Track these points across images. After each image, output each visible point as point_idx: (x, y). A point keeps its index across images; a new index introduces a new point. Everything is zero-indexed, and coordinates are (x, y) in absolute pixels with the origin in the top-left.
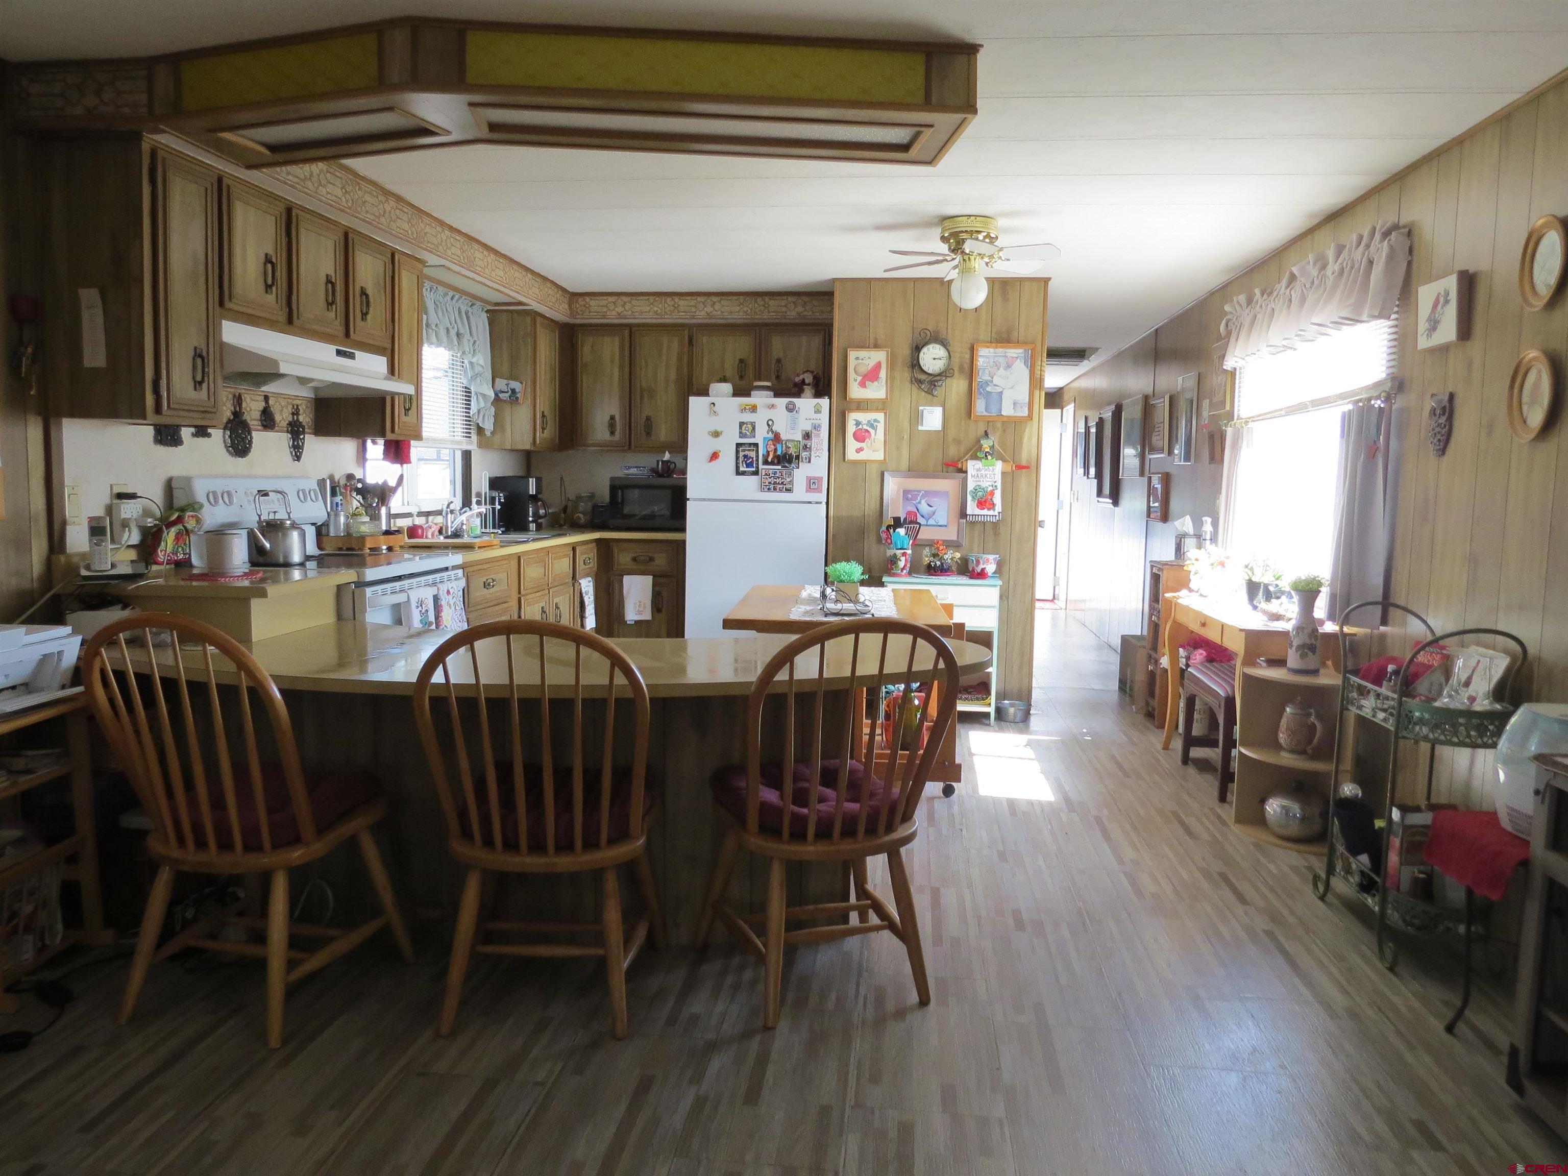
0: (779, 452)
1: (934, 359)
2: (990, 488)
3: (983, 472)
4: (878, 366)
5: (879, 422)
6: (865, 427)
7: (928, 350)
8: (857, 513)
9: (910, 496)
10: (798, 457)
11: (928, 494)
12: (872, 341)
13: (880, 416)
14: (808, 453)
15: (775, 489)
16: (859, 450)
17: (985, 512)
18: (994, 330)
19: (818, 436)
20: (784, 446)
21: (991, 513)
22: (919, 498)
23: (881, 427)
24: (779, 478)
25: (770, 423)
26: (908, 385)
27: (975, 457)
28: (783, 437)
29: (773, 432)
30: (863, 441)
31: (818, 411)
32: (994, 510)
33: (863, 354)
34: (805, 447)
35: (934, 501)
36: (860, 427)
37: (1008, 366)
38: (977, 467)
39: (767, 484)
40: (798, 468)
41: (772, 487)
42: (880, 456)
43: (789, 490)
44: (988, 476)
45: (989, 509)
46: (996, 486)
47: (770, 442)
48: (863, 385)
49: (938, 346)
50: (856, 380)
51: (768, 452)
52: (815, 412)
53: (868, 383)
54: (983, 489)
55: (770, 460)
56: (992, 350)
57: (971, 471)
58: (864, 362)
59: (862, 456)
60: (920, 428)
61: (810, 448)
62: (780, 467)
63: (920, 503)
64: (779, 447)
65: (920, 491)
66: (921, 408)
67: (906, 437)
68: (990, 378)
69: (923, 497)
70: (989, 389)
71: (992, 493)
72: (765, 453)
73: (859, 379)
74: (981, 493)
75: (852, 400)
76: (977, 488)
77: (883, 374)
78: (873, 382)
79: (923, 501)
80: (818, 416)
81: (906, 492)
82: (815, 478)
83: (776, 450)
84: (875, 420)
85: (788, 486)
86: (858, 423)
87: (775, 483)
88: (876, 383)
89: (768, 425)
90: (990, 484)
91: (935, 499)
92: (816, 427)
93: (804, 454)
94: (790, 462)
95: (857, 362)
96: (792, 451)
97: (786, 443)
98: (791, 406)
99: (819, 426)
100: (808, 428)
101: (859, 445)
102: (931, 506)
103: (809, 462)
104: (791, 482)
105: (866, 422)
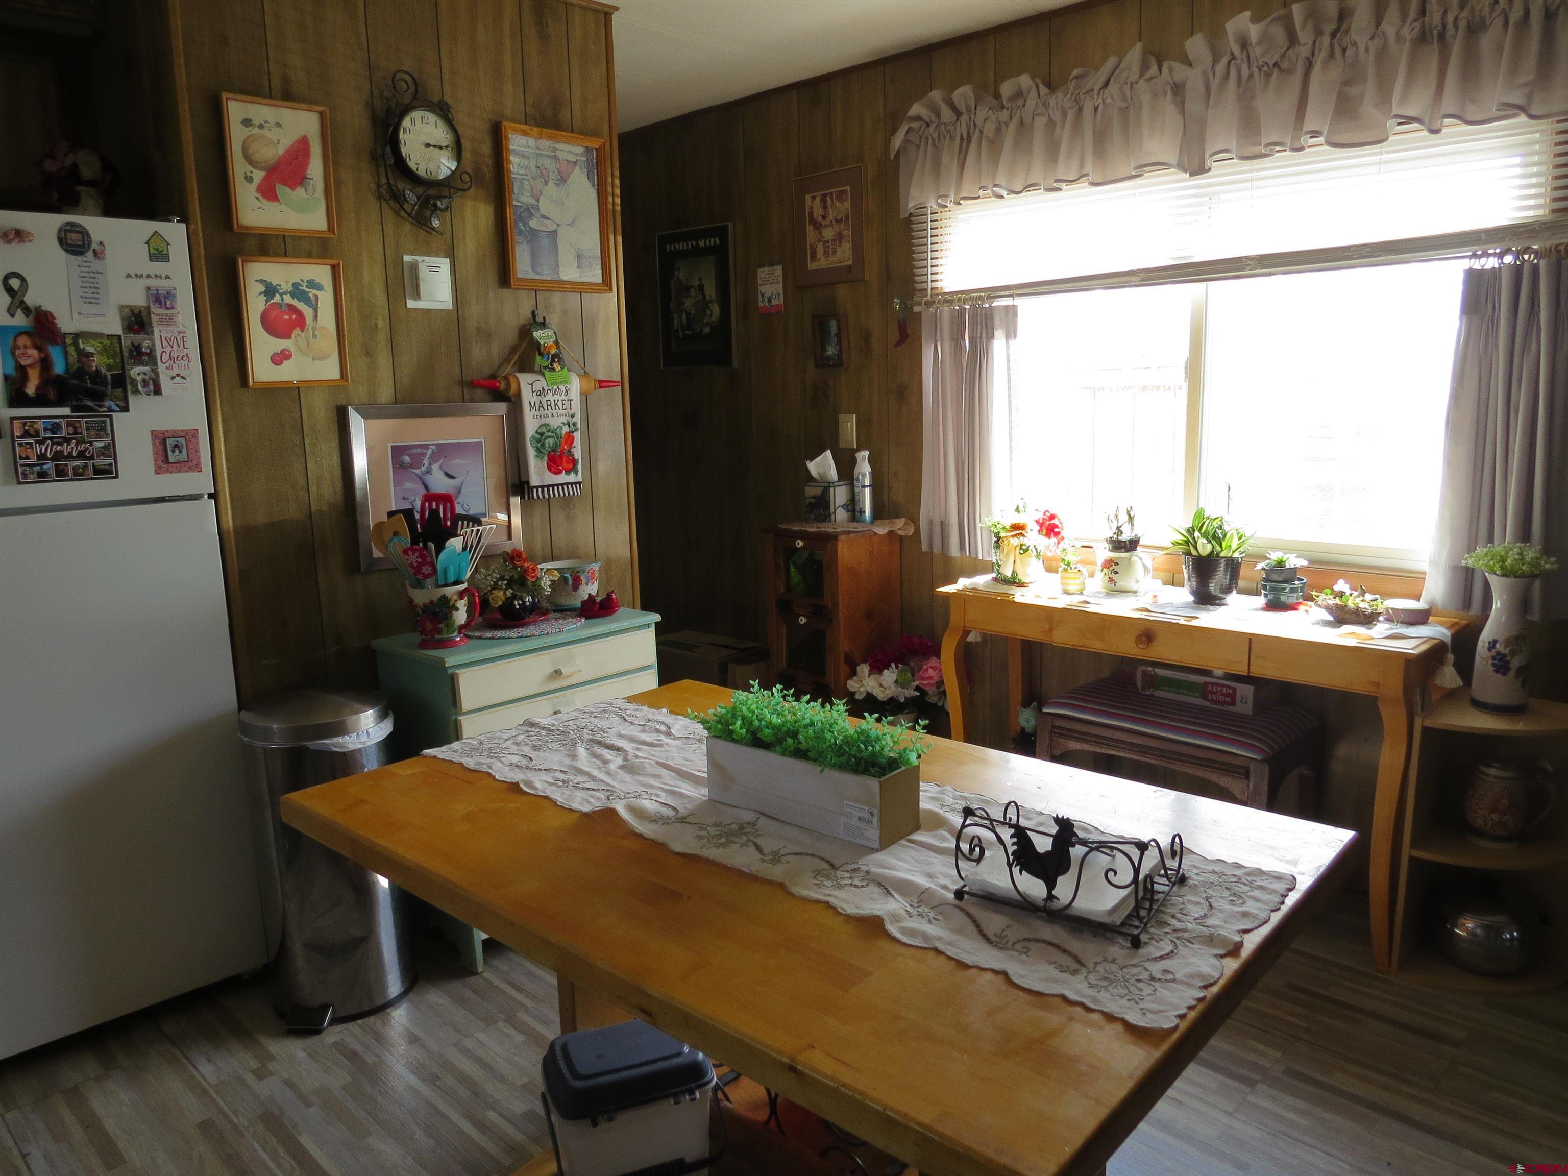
0: (59, 368)
1: (428, 145)
2: (566, 429)
3: (550, 396)
4: (300, 150)
5: (319, 287)
6: (288, 299)
7: (413, 121)
8: (292, 512)
9: (407, 459)
10: (121, 381)
11: (443, 451)
12: (276, 83)
13: (321, 273)
14: (146, 369)
15: (61, 474)
16: (279, 358)
17: (563, 478)
18: (530, 100)
19: (169, 321)
20: (71, 350)
21: (572, 478)
22: (426, 462)
23: (326, 299)
24: (68, 440)
25: (15, 283)
26: (373, 205)
27: (526, 366)
28: (66, 324)
29: (27, 310)
30: (287, 336)
31: (159, 255)
32: (576, 473)
33: (261, 111)
34: (139, 355)
35: (458, 464)
36: (277, 298)
37: (562, 180)
38: (538, 386)
39: (34, 460)
40: (125, 409)
41: (49, 466)
42: (330, 370)
43: (106, 472)
44: (560, 404)
45: (568, 472)
46: (574, 424)
47: (23, 341)
48: (268, 192)
49: (432, 118)
50: (249, 179)
51: (22, 370)
52: (153, 258)
53: (281, 190)
54: (554, 431)
55: (31, 389)
56: (531, 142)
57: (528, 397)
58: (265, 132)
59: (288, 373)
60: (411, 304)
61: (151, 355)
62: (66, 411)
63: (429, 472)
64: (55, 353)
65: (426, 447)
66: (407, 258)
67: (382, 323)
68: (533, 202)
69: (434, 458)
70: (533, 223)
71: (570, 439)
72: (11, 371)
73: (258, 176)
74: (551, 441)
75: (247, 234)
76: (544, 430)
77: (315, 169)
78: (292, 188)
79: (435, 467)
80: (159, 267)
81: (397, 451)
82: (175, 434)
83: (45, 363)
84: (312, 284)
85: (102, 462)
86: (270, 291)
87: (58, 456)
88: (300, 192)
89: (9, 290)
90: (564, 420)
91: (457, 461)
92: (162, 299)
93: (137, 372)
94: (99, 397)
95: (247, 131)
96: (99, 362)
97: (76, 344)
98: (74, 237)
99: (169, 295)
100: (138, 300)
101: (279, 344)
102: (452, 477)
103: (157, 391)
104: (110, 450)
105: (290, 289)
